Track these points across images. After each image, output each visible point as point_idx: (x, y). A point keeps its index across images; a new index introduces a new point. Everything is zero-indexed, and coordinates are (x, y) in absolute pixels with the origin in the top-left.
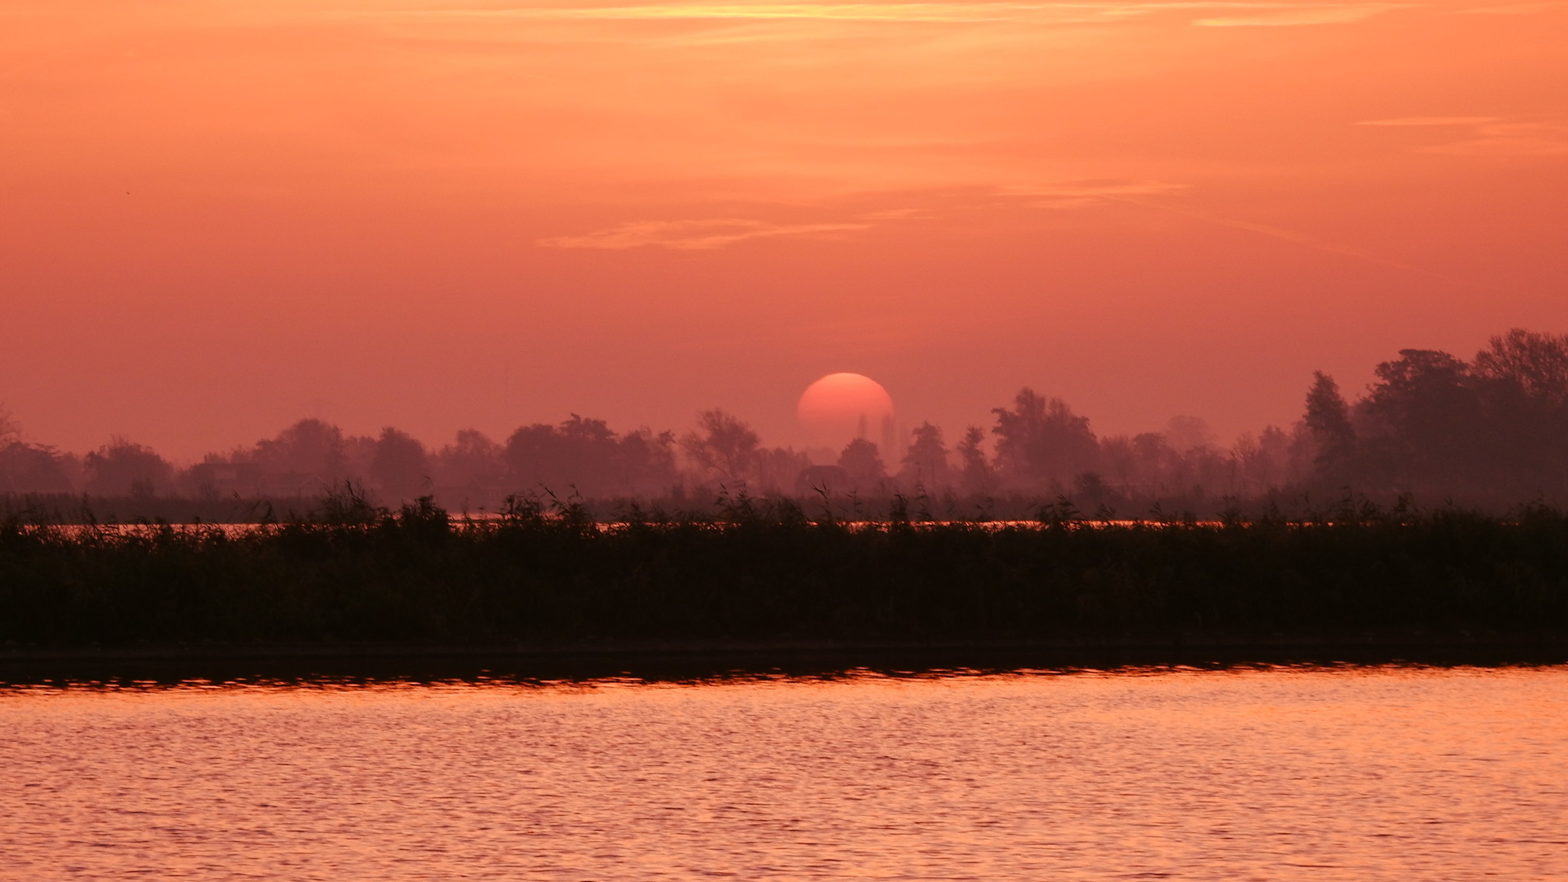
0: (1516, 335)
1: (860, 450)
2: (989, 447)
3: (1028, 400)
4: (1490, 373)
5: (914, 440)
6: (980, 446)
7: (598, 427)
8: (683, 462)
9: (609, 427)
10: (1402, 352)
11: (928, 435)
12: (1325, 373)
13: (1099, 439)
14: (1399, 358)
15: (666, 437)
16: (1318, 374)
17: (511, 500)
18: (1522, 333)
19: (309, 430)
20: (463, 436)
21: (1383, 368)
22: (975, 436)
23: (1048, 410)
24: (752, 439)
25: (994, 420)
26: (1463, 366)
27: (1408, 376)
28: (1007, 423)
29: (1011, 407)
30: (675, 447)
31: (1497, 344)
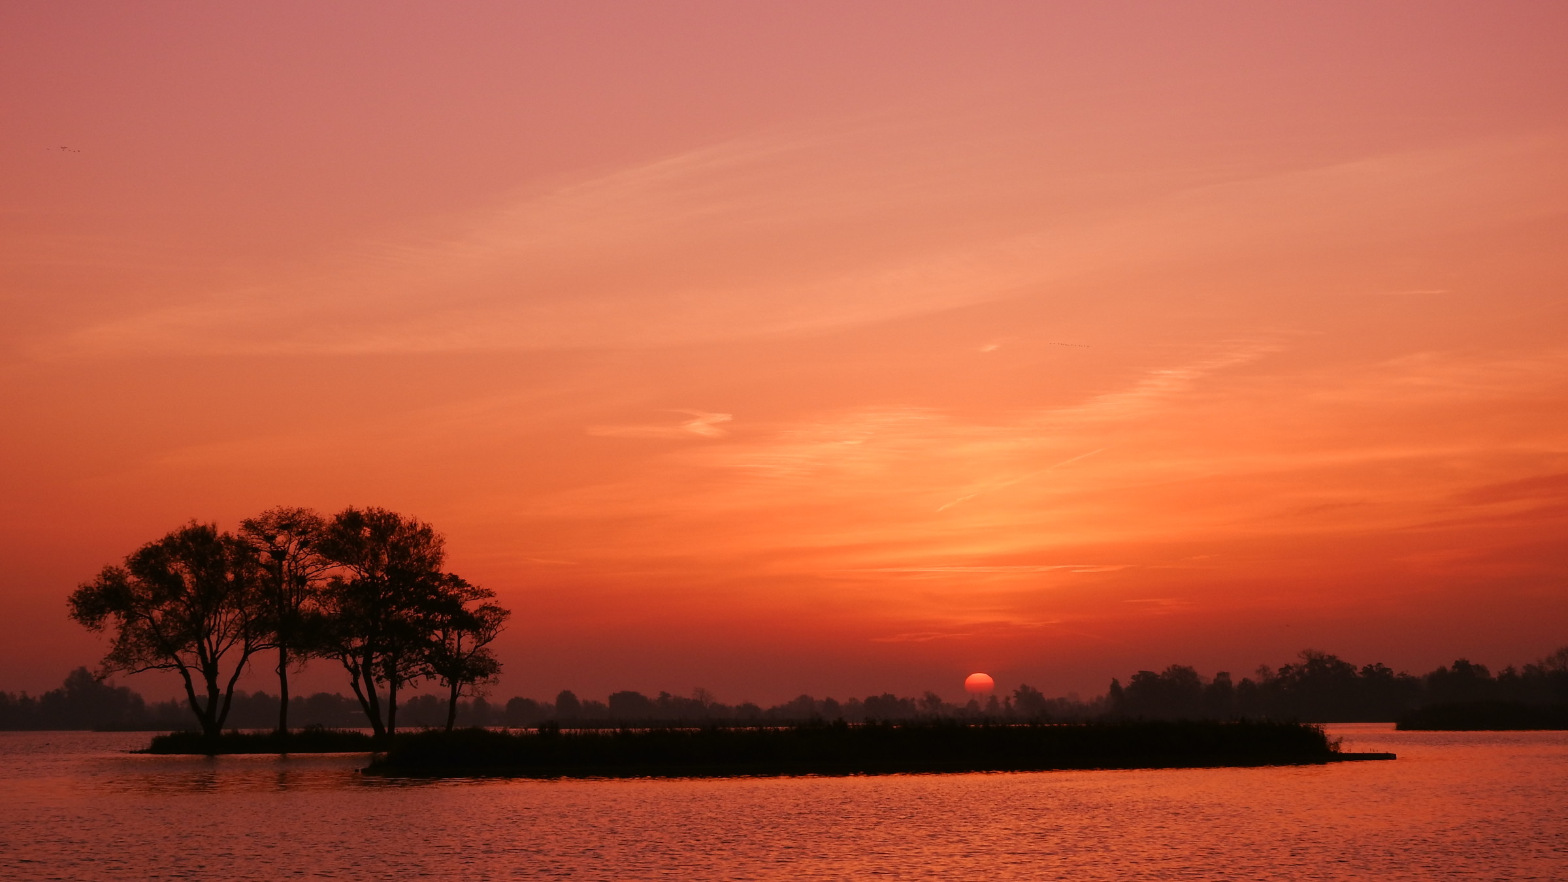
0: (1174, 666)
1: (973, 703)
2: (1012, 702)
3: (1024, 687)
4: (1166, 678)
5: (989, 700)
6: (1009, 702)
7: (892, 696)
8: (918, 707)
9: (896, 696)
10: (1139, 672)
11: (993, 699)
12: (1115, 678)
13: (1046, 699)
14: (1138, 674)
15: (913, 699)
16: (1113, 679)
17: (867, 718)
18: (1176, 665)
19: (804, 699)
20: (850, 700)
21: (1133, 677)
22: (1008, 698)
23: (1030, 690)
24: (940, 700)
25: (1013, 694)
26: (1159, 676)
27: (1141, 679)
28: (1018, 694)
29: (1019, 690)
30: (916, 703)
31: (1168, 669)
